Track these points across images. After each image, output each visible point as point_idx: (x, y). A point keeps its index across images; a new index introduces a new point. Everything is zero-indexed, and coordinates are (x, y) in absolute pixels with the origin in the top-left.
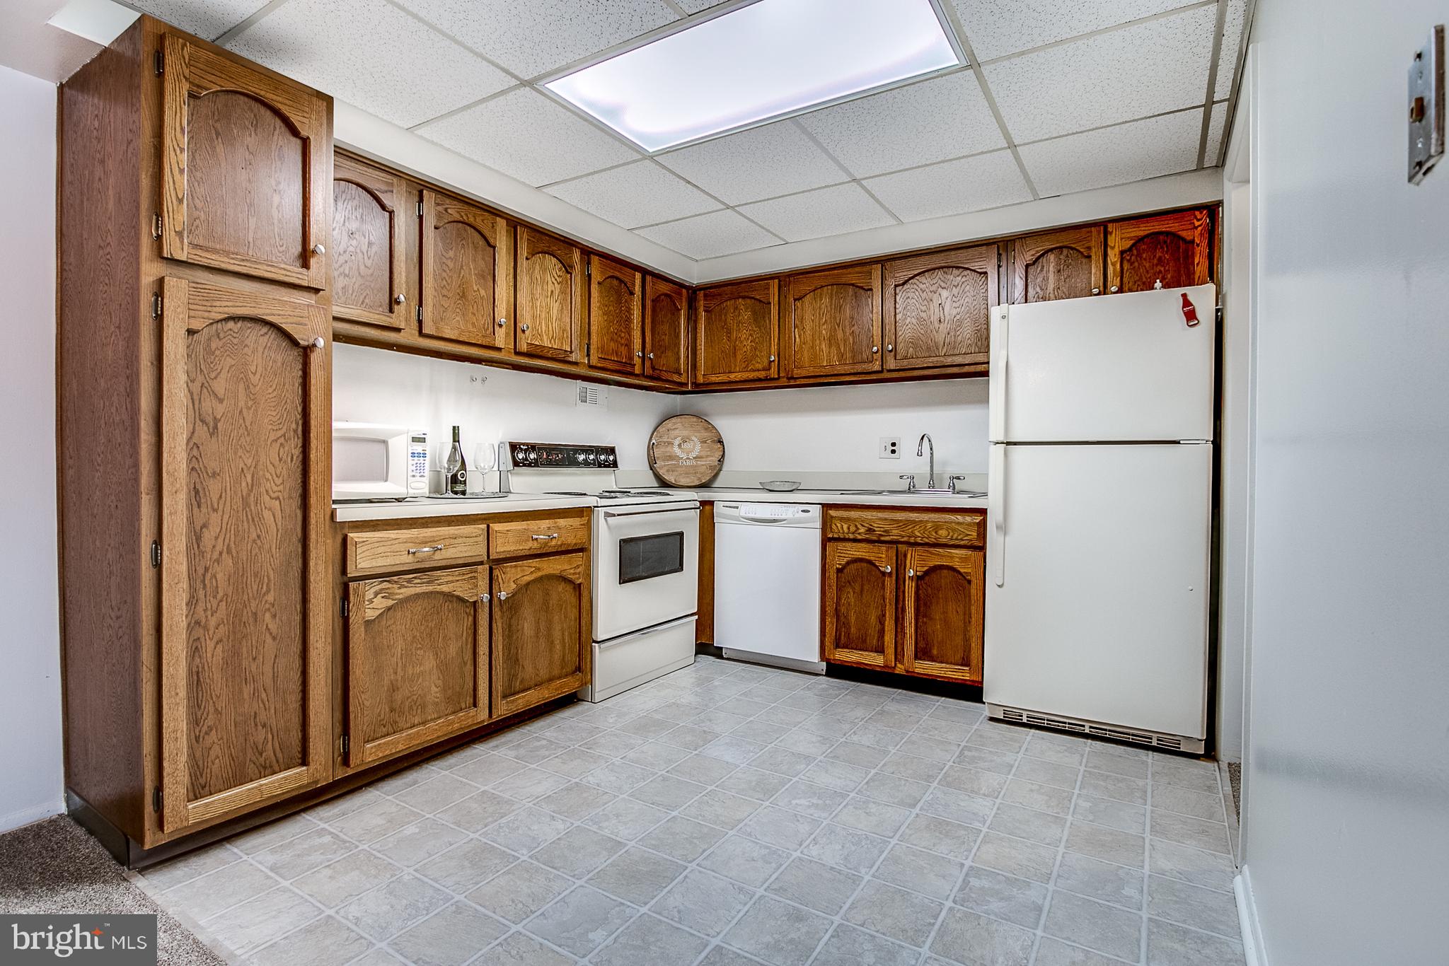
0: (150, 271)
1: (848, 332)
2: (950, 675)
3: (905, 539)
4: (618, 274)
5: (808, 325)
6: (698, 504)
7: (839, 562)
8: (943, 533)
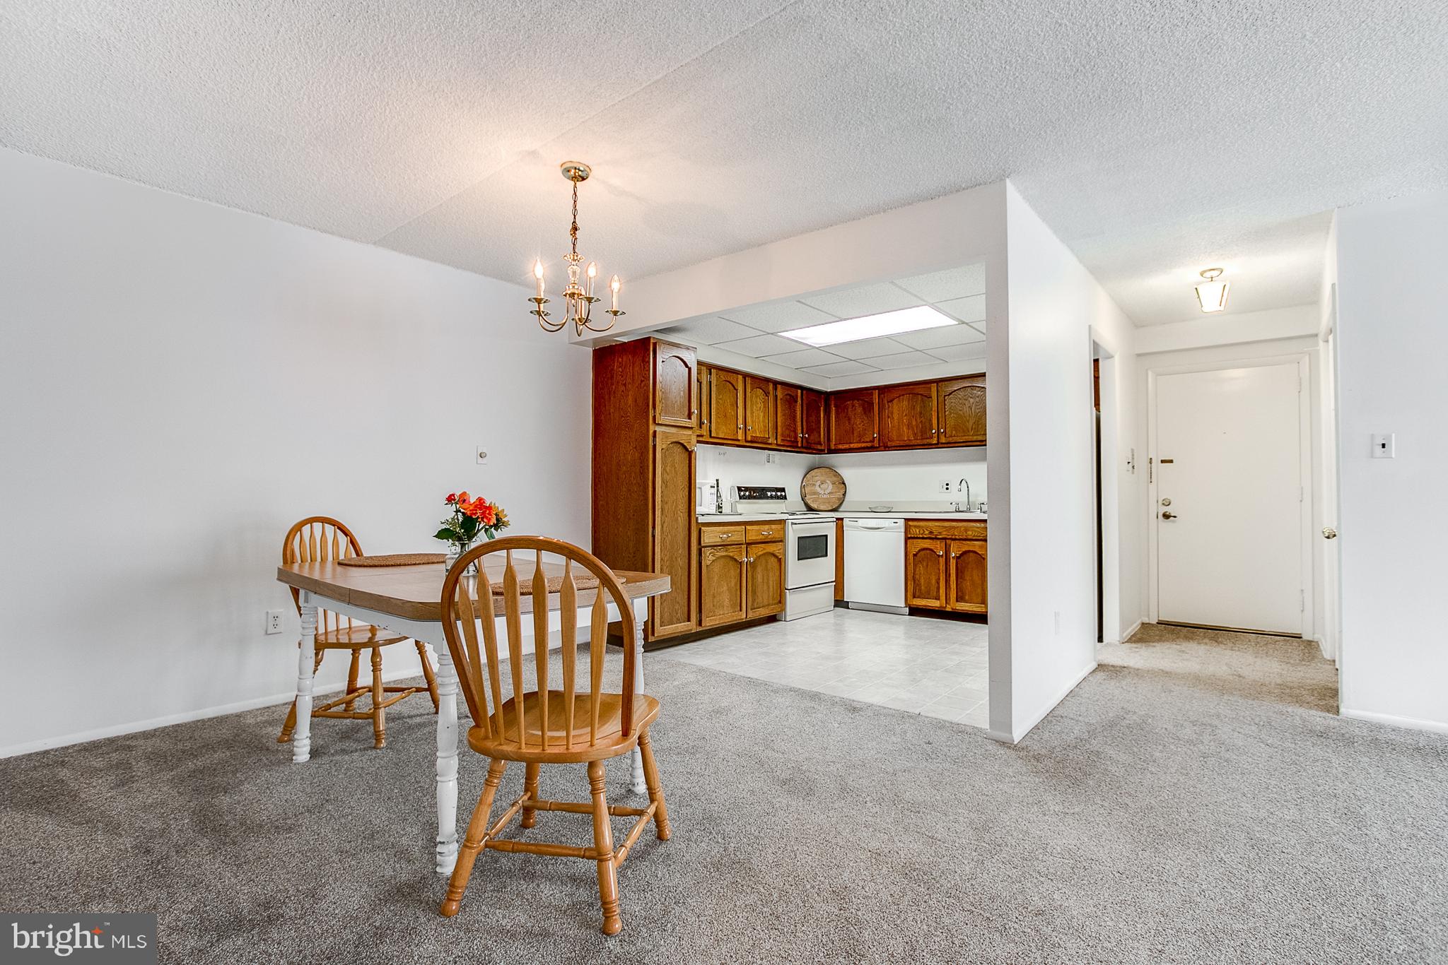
0: (652, 428)
1: (919, 421)
2: (975, 609)
3: (950, 537)
4: (790, 393)
5: (896, 416)
6: (835, 520)
7: (914, 551)
8: (970, 533)
